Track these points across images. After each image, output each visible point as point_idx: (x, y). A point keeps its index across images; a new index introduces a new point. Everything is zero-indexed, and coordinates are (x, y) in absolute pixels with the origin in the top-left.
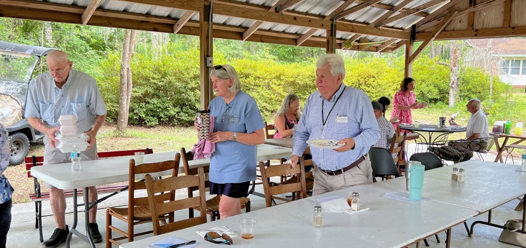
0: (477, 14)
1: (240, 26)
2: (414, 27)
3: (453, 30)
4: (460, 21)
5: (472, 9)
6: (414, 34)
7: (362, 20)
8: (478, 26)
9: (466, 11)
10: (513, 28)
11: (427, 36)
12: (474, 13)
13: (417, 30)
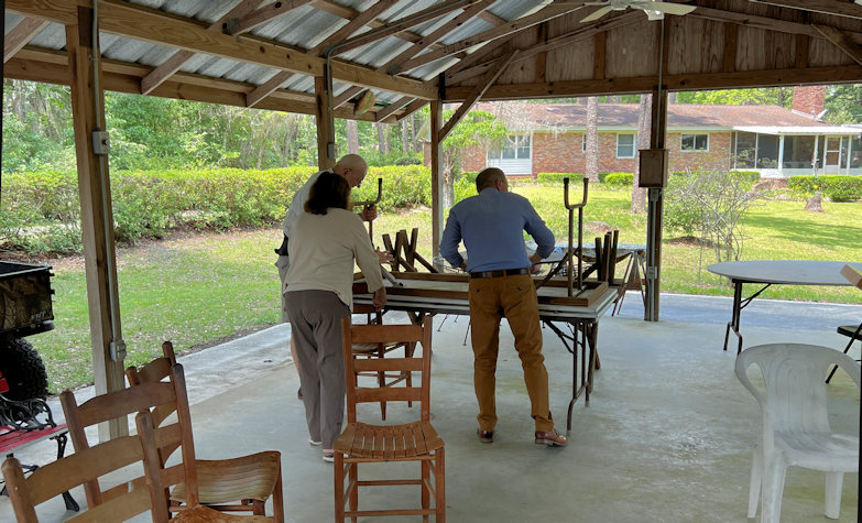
0: (550, 55)
1: (138, 63)
2: (442, 76)
3: (512, 83)
4: (521, 68)
5: (542, 47)
6: (443, 89)
7: (364, 60)
8: (553, 76)
9: (532, 50)
10: (611, 80)
11: (468, 95)
12: (546, 53)
13: (448, 82)
